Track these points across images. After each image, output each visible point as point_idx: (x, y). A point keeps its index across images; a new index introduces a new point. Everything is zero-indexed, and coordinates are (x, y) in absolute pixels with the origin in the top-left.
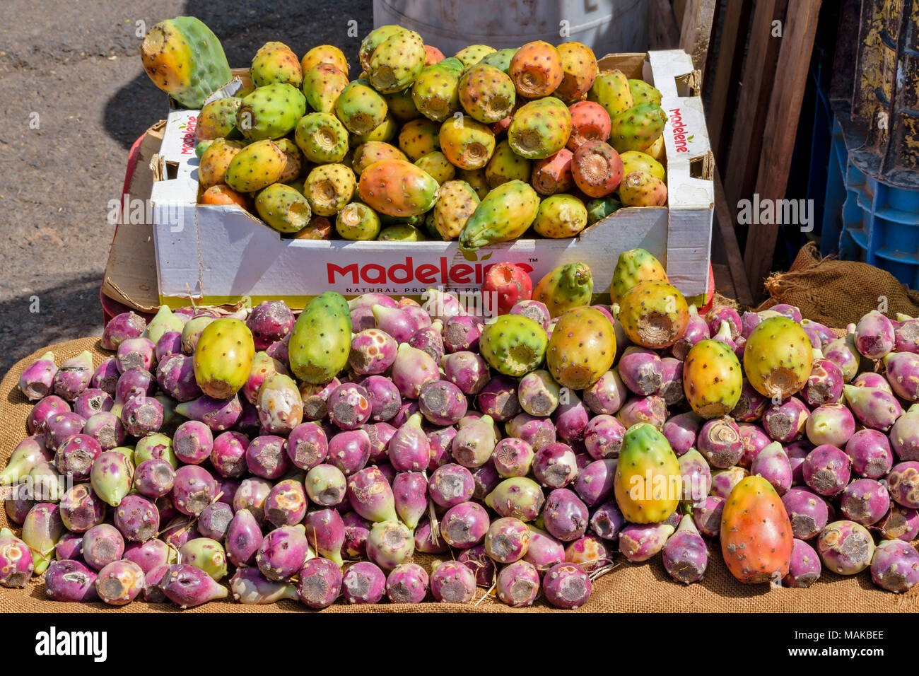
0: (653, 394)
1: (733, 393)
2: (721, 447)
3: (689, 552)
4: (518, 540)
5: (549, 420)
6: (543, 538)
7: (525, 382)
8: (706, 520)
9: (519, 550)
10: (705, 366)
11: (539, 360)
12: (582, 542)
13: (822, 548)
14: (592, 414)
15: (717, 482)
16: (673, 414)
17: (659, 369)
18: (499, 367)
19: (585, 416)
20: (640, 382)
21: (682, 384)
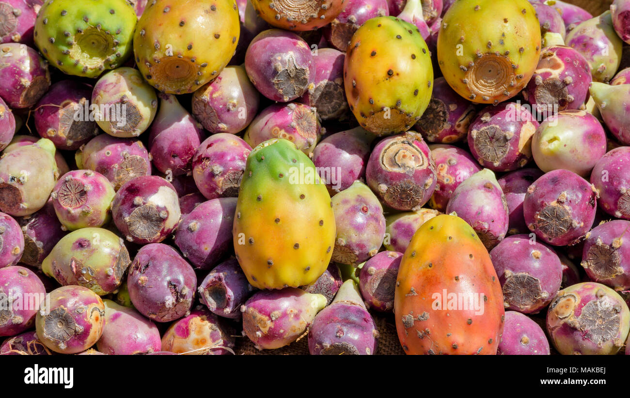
0: (298, 101)
1: (416, 93)
2: (400, 176)
3: (345, 329)
4: (86, 316)
5: (139, 144)
6: (126, 317)
7: (101, 85)
8: (376, 285)
9: (86, 333)
10: (373, 54)
11: (122, 50)
12: (186, 323)
13: (551, 324)
14: (204, 134)
15: (396, 231)
16: (330, 132)
17: (304, 61)
18: (60, 63)
19: (194, 136)
20: (275, 80)
21: (343, 86)
